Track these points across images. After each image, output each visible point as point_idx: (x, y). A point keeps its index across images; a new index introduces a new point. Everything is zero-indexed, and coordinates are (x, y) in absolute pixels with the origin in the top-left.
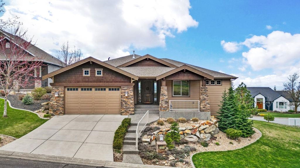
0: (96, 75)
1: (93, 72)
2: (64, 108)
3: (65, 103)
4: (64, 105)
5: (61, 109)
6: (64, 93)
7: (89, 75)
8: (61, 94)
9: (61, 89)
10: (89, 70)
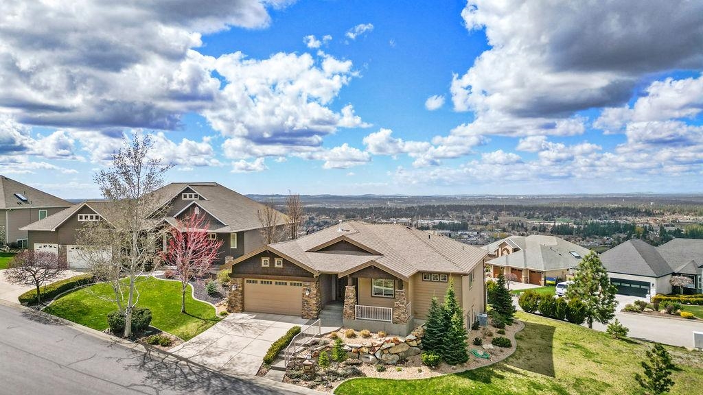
0: (276, 266)
1: (272, 262)
2: (243, 304)
3: (243, 297)
4: (243, 300)
5: (239, 305)
6: (243, 286)
7: (268, 266)
8: (239, 287)
9: (239, 280)
10: (268, 259)
